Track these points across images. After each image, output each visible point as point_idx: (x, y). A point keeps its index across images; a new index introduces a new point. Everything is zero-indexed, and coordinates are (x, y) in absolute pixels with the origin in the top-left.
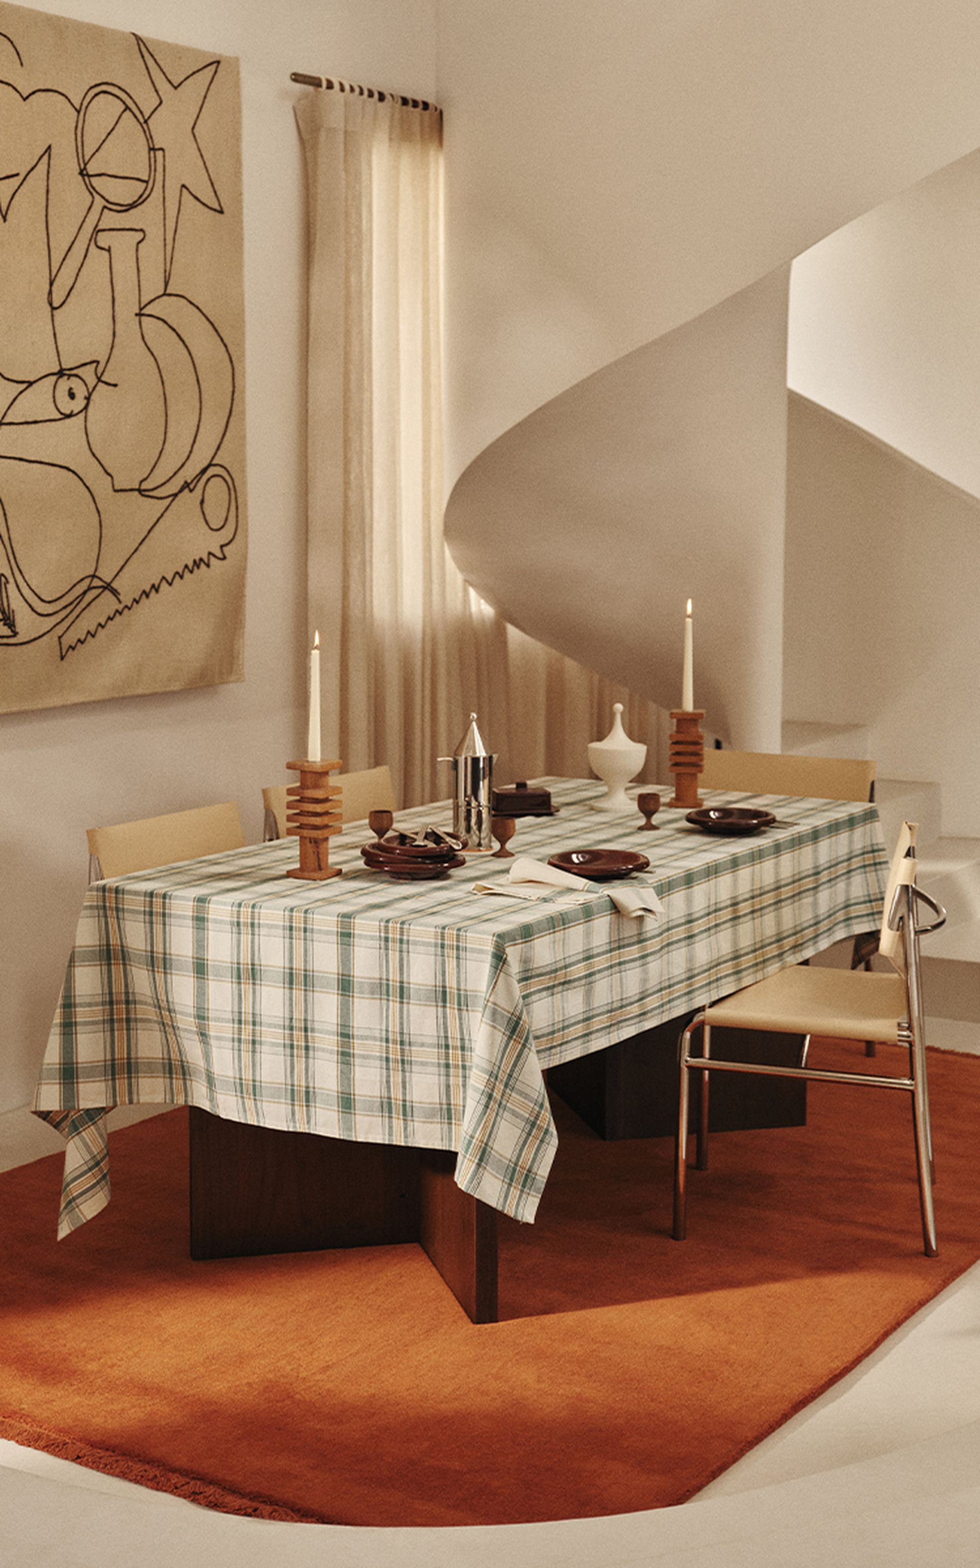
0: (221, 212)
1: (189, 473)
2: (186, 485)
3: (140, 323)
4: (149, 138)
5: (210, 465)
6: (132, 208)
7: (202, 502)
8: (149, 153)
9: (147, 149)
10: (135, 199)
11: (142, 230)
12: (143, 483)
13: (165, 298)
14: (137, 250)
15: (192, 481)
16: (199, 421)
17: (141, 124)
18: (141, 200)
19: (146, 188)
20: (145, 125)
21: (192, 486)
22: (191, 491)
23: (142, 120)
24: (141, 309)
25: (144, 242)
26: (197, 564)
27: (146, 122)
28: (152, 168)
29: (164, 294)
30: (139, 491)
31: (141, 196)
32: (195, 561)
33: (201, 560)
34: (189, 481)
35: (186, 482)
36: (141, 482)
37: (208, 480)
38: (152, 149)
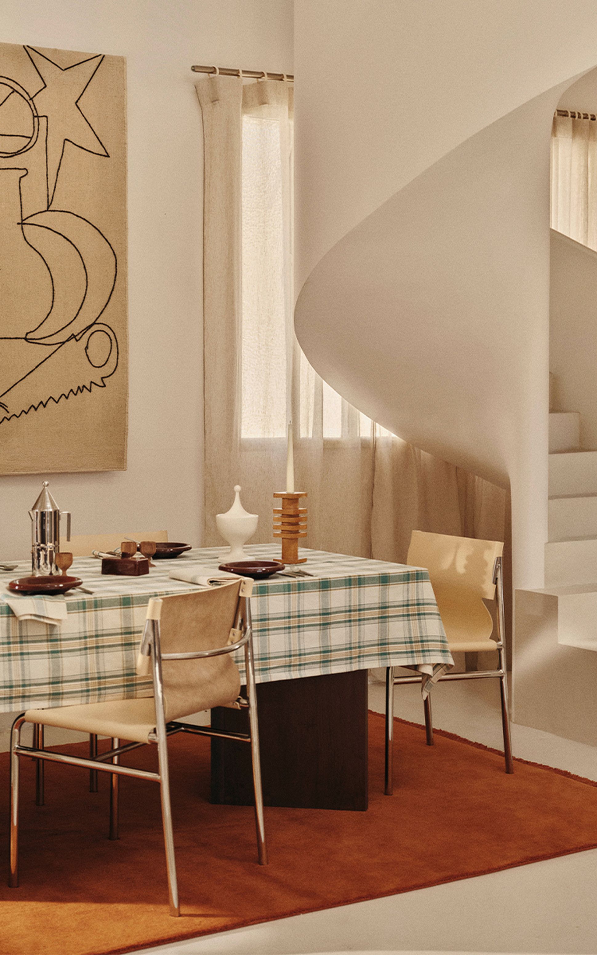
0: (108, 156)
1: (76, 328)
2: (73, 336)
3: (22, 229)
4: (34, 109)
5: (94, 323)
6: (16, 155)
7: (87, 348)
8: (34, 119)
9: (32, 116)
10: (19, 149)
11: (25, 169)
12: (29, 335)
13: (48, 212)
14: (20, 182)
15: (79, 334)
16: (85, 295)
17: (27, 101)
18: (25, 150)
19: (30, 141)
20: (30, 102)
21: (78, 338)
22: (77, 341)
23: (28, 98)
24: (22, 220)
25: (27, 176)
26: (81, 389)
27: (31, 99)
28: (36, 129)
29: (47, 210)
30: (26, 339)
31: (25, 147)
32: (79, 387)
33: (84, 386)
34: (75, 334)
35: (73, 334)
36: (27, 334)
37: (93, 333)
38: (36, 117)
